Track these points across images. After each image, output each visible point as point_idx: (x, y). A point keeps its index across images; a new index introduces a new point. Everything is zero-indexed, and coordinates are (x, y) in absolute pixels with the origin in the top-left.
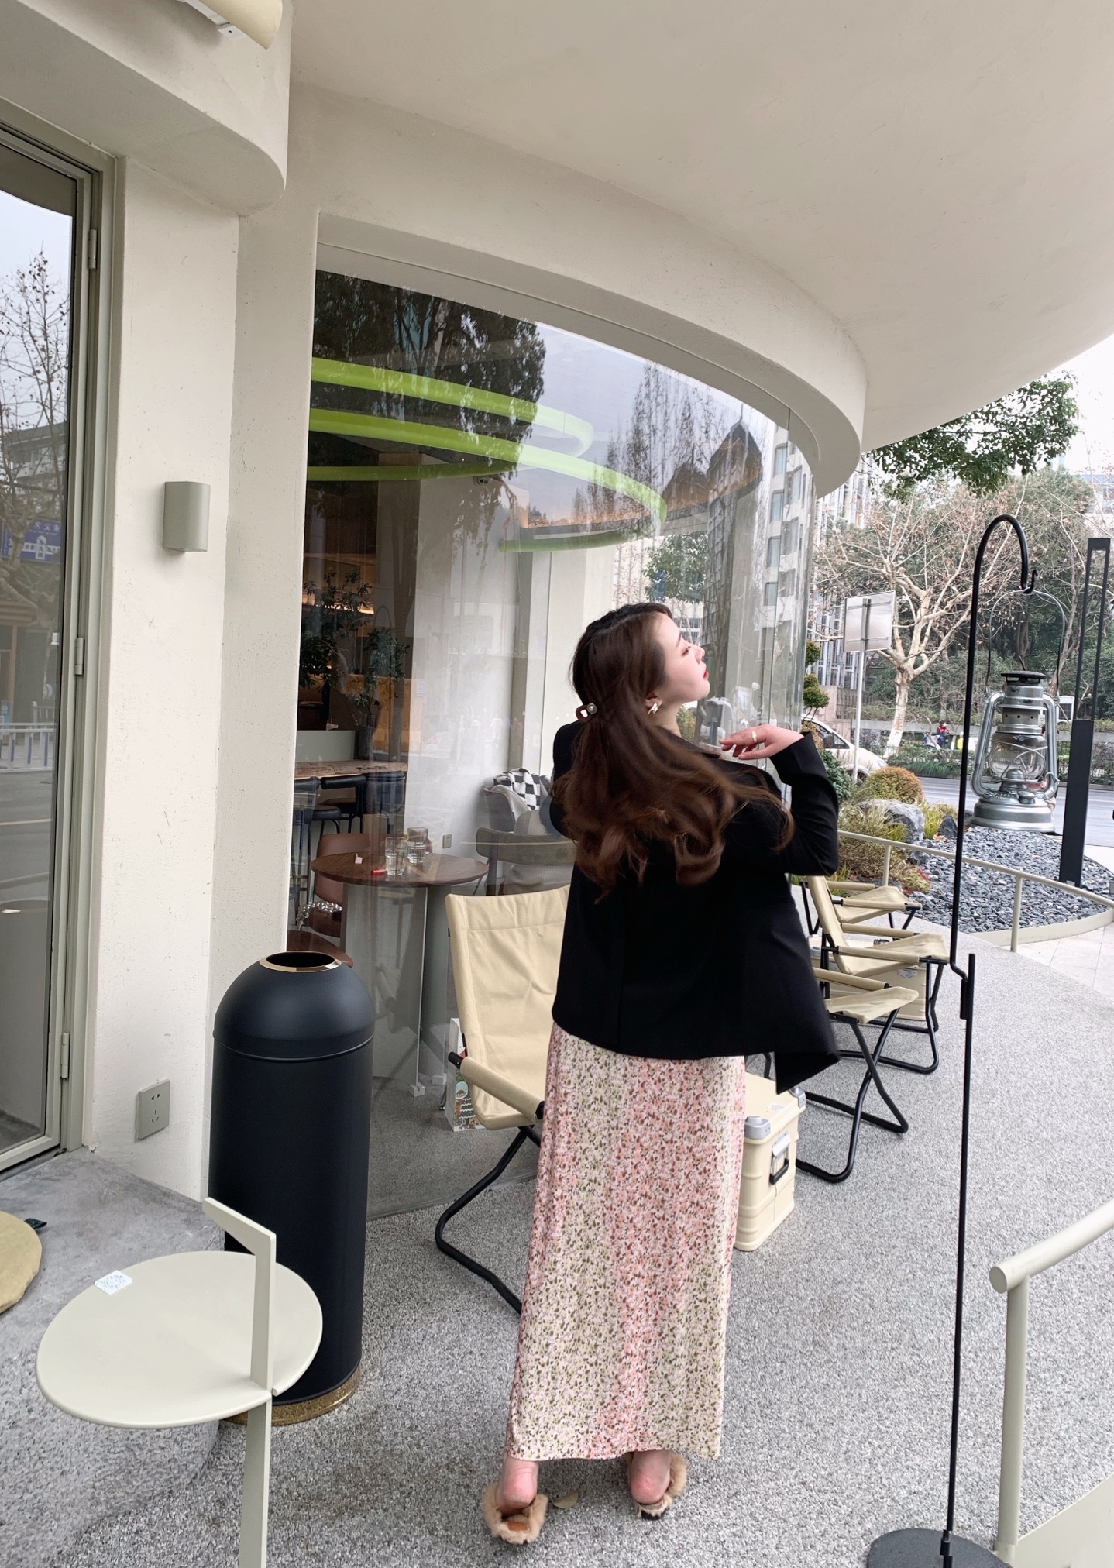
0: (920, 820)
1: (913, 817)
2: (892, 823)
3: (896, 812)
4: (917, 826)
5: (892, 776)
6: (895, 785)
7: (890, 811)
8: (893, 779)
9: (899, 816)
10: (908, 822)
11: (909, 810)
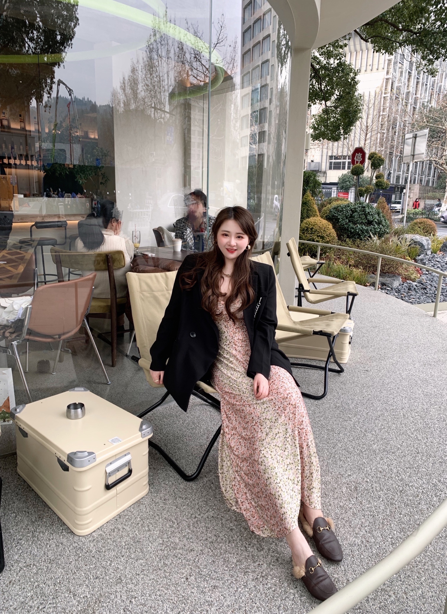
0: (428, 244)
1: (425, 243)
2: (412, 246)
3: (416, 240)
4: (426, 247)
5: (422, 223)
6: (422, 228)
7: (412, 240)
8: (422, 224)
9: (417, 242)
10: (422, 245)
11: (424, 240)
